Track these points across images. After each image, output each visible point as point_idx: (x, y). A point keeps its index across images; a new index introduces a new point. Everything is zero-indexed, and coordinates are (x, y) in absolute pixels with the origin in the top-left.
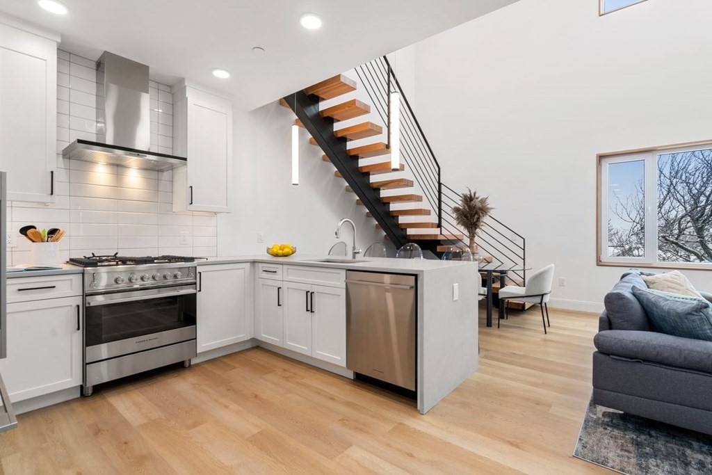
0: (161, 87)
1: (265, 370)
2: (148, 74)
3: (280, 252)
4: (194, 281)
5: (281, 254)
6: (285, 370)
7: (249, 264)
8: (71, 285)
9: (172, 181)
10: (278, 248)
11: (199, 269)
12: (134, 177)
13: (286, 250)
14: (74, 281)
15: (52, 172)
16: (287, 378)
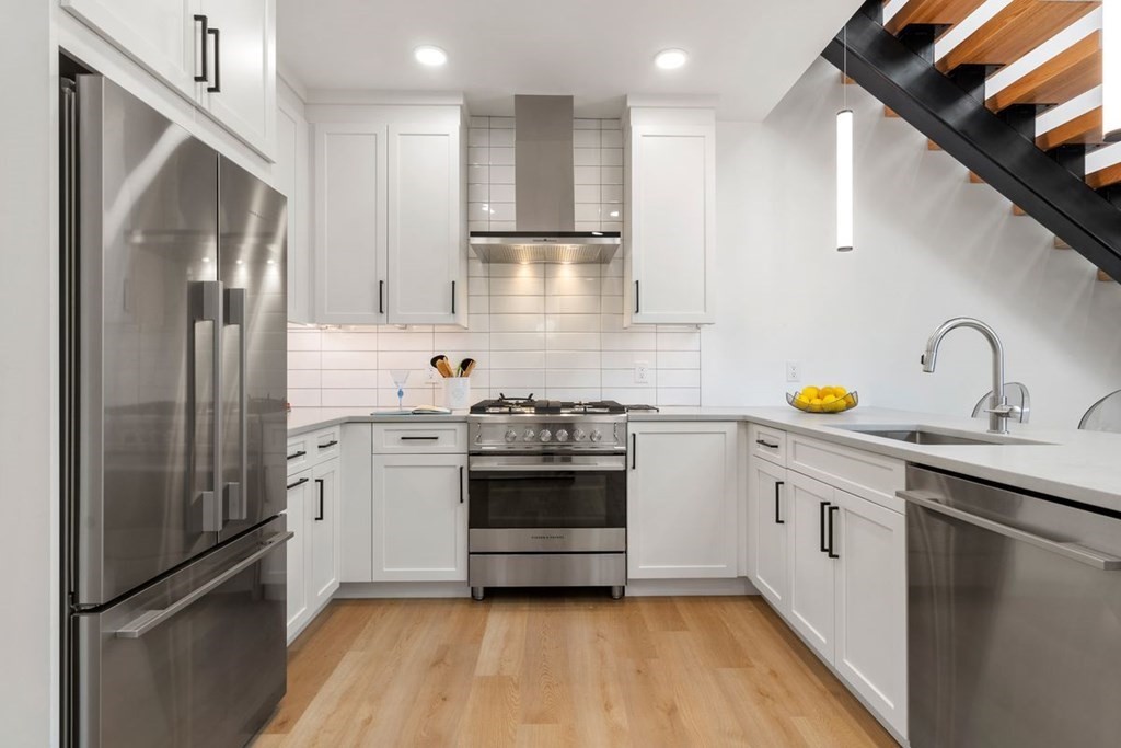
0: (605, 125)
1: (735, 656)
2: (572, 107)
3: (817, 402)
4: (623, 448)
5: (817, 409)
6: (773, 673)
7: (735, 424)
8: (455, 437)
9: (623, 277)
10: (815, 393)
11: (632, 428)
12: (567, 276)
13: (830, 399)
14: (458, 431)
15: (453, 283)
16: (763, 695)
